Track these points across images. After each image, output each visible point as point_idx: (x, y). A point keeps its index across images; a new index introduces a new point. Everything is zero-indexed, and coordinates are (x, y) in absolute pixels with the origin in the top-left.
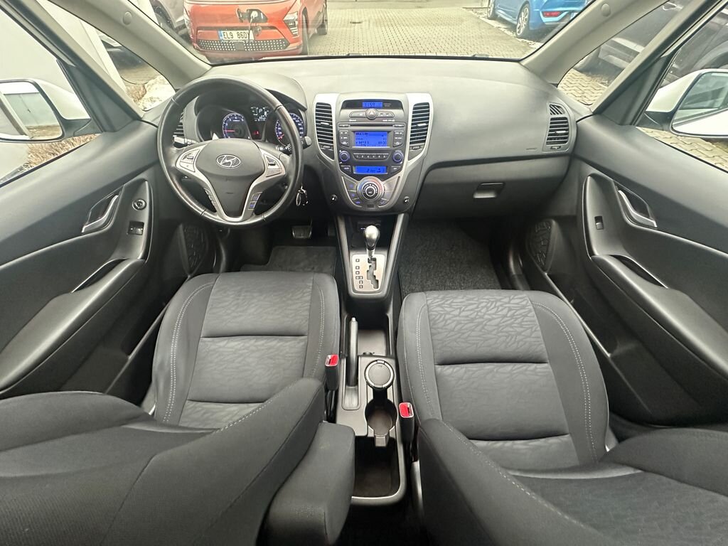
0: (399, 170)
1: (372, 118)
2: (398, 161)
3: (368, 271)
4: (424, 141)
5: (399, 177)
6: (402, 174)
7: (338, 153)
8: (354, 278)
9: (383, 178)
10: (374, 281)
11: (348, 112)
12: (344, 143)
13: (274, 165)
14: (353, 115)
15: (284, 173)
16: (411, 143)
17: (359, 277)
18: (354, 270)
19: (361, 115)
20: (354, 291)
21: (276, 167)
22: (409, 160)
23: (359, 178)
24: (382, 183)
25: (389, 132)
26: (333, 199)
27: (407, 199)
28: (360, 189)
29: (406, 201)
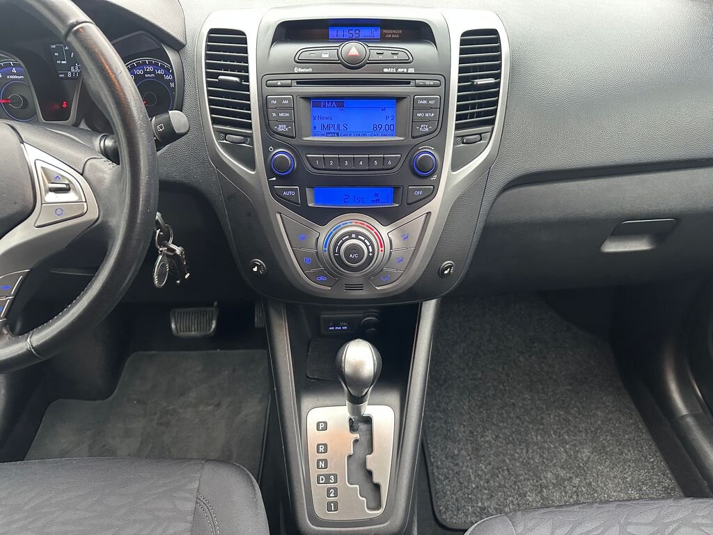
0: (431, 195)
1: (353, 64)
2: (425, 172)
3: (350, 457)
4: (492, 122)
5: (429, 214)
6: (435, 205)
7: (266, 153)
8: (313, 480)
9: (388, 217)
10: (368, 487)
11: (289, 50)
12: (282, 128)
13: (66, 190)
14: (304, 56)
15: (93, 214)
16: (458, 127)
17: (327, 477)
18: (313, 456)
19: (325, 56)
20: (314, 519)
21: (70, 197)
22: (455, 167)
23: (321, 217)
24: (384, 231)
25: (399, 99)
26: (255, 269)
27: (450, 267)
28: (325, 247)
29: (446, 272)
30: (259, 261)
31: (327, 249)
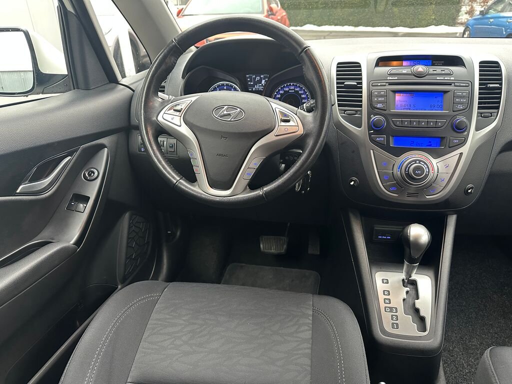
0: (463, 143)
1: (419, 75)
2: (460, 129)
3: (404, 300)
4: (498, 108)
5: (461, 154)
6: (465, 149)
7: (369, 118)
8: (383, 310)
9: (437, 155)
10: (417, 319)
11: (383, 70)
12: (379, 106)
13: (288, 121)
14: (393, 72)
15: (301, 131)
16: (479, 108)
17: (391, 308)
18: (381, 297)
19: (404, 71)
20: (384, 332)
21: (291, 123)
22: (477, 129)
23: (398, 153)
24: (434, 161)
25: (446, 92)
26: (352, 183)
27: (472, 188)
28: (399, 169)
29: (469, 191)
30: (354, 178)
31: (399, 170)
